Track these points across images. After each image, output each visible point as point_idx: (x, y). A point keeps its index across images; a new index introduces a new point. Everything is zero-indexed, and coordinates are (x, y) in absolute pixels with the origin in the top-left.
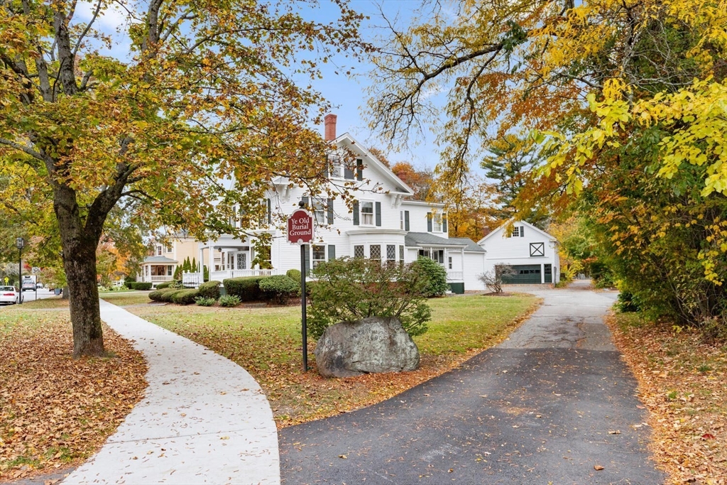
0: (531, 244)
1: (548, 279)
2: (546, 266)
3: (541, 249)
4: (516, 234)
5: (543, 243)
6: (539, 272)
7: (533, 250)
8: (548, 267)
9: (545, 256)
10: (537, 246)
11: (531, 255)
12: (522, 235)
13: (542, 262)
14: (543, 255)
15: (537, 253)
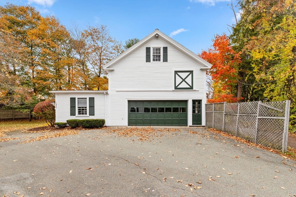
0: (176, 72)
1: (197, 120)
2: (194, 102)
3: (189, 80)
4: (157, 58)
5: (191, 72)
6: (185, 110)
7: (179, 80)
8: (197, 103)
9: (194, 89)
10: (184, 75)
11: (176, 88)
12: (165, 60)
13: (189, 97)
14: (191, 88)
15: (184, 85)
